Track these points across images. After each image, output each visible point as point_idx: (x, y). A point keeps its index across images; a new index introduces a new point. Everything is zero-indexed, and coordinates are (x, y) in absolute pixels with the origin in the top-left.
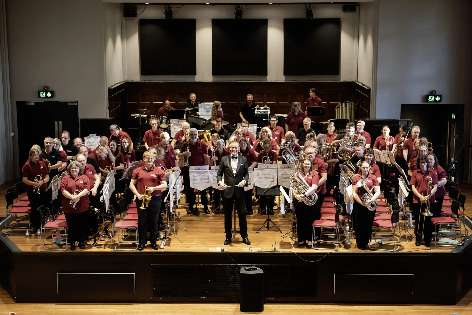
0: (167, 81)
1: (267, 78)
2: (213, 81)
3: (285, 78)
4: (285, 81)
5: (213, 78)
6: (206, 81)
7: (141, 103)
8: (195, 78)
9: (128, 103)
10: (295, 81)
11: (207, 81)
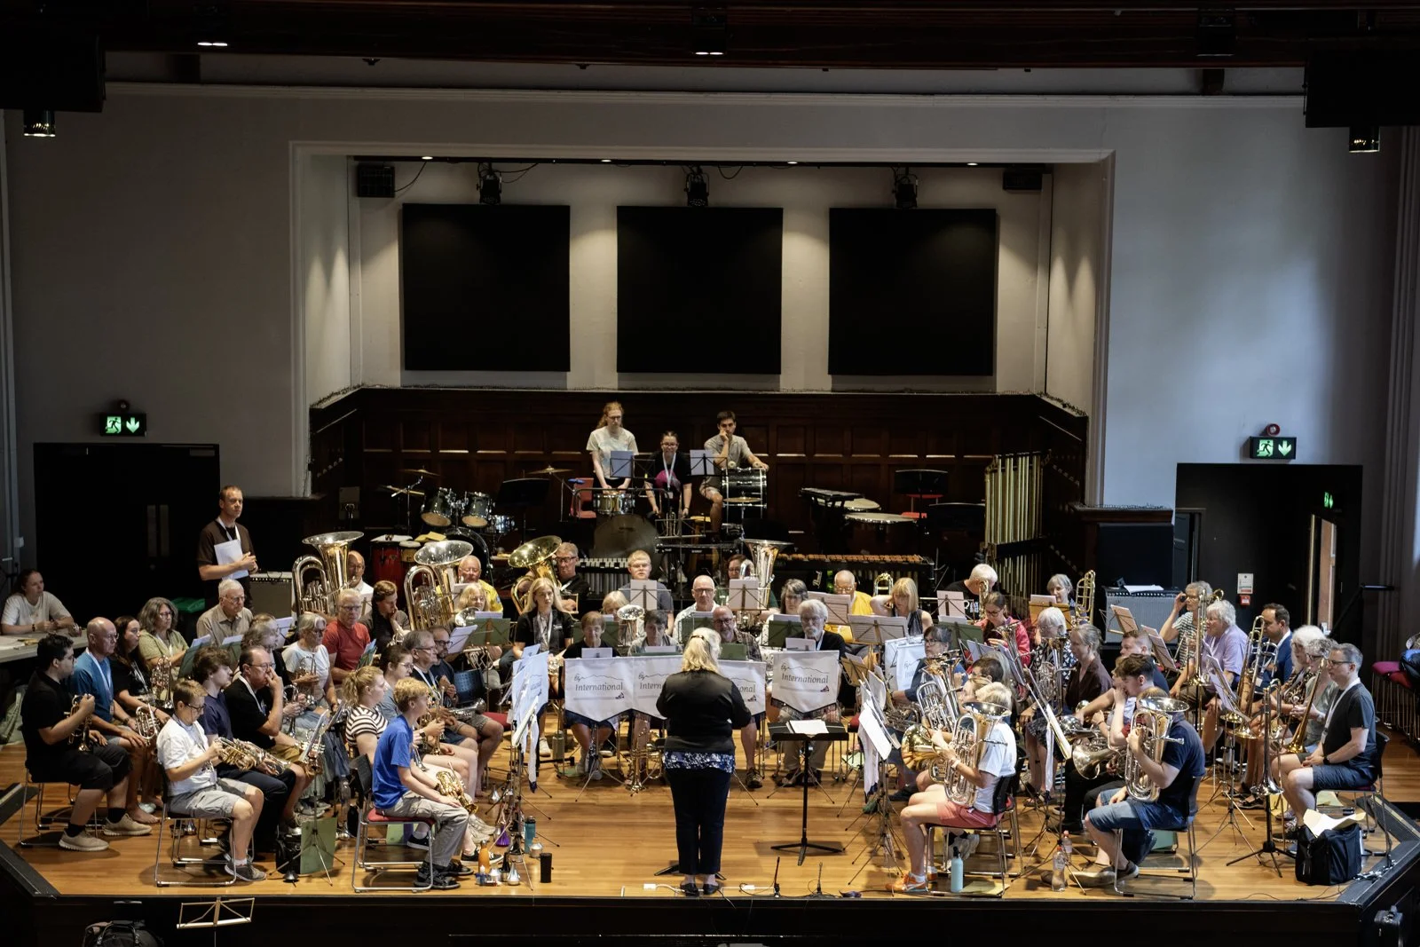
0: (481, 387)
1: (779, 382)
2: (619, 389)
3: (833, 383)
4: (832, 391)
5: (619, 379)
6: (599, 388)
7: (403, 451)
8: (565, 378)
9: (366, 450)
10: (863, 391)
11: (603, 388)
